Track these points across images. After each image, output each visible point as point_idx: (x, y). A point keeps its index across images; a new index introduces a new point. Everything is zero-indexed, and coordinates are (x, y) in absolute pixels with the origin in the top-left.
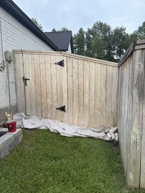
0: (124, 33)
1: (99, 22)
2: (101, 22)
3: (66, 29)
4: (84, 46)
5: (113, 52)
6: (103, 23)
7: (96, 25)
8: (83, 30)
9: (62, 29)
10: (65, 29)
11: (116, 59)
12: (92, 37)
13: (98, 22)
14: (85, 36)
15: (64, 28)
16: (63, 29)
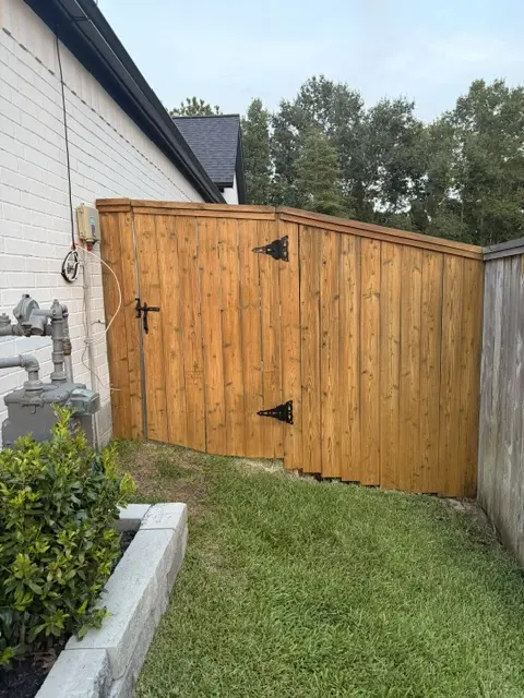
0: (409, 119)
1: (318, 79)
2: (328, 78)
3: (202, 103)
4: (269, 164)
5: (372, 187)
6: (335, 84)
7: (308, 90)
8: (263, 109)
9: (186, 104)
10: (199, 104)
11: (383, 211)
12: (295, 131)
13: (314, 79)
14: (271, 130)
15: (194, 99)
16: (189, 101)
